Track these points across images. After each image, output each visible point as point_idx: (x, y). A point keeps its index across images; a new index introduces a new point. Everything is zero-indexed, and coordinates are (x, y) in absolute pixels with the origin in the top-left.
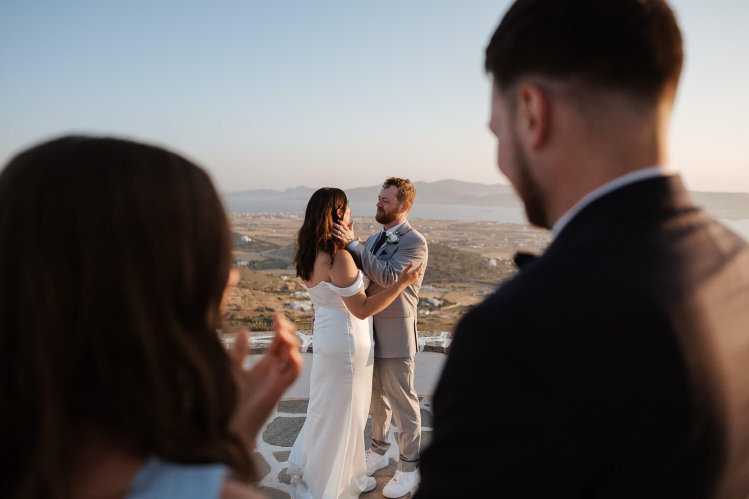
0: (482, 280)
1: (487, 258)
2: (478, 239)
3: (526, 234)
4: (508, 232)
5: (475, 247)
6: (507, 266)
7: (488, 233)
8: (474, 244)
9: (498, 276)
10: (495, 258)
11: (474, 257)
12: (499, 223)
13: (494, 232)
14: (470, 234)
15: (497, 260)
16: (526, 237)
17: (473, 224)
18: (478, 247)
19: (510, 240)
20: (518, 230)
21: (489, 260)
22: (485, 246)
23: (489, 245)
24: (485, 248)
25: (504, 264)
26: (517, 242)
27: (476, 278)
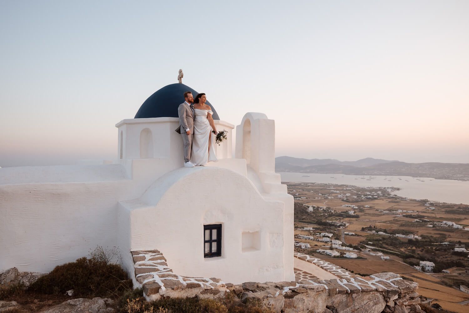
0: (304, 220)
1: (307, 206)
2: (302, 194)
3: (333, 191)
4: (321, 189)
5: (300, 199)
6: (319, 211)
7: (309, 190)
8: (300, 198)
9: (314, 218)
10: (312, 207)
11: (299, 206)
12: (316, 184)
13: (312, 190)
14: (297, 191)
15: (314, 207)
16: (333, 193)
17: (299, 185)
18: (302, 199)
19: (322, 195)
20: (328, 188)
21: (309, 207)
22: (307, 198)
23: (310, 198)
24: (307, 200)
25: (318, 210)
26: (327, 196)
27: (300, 219)
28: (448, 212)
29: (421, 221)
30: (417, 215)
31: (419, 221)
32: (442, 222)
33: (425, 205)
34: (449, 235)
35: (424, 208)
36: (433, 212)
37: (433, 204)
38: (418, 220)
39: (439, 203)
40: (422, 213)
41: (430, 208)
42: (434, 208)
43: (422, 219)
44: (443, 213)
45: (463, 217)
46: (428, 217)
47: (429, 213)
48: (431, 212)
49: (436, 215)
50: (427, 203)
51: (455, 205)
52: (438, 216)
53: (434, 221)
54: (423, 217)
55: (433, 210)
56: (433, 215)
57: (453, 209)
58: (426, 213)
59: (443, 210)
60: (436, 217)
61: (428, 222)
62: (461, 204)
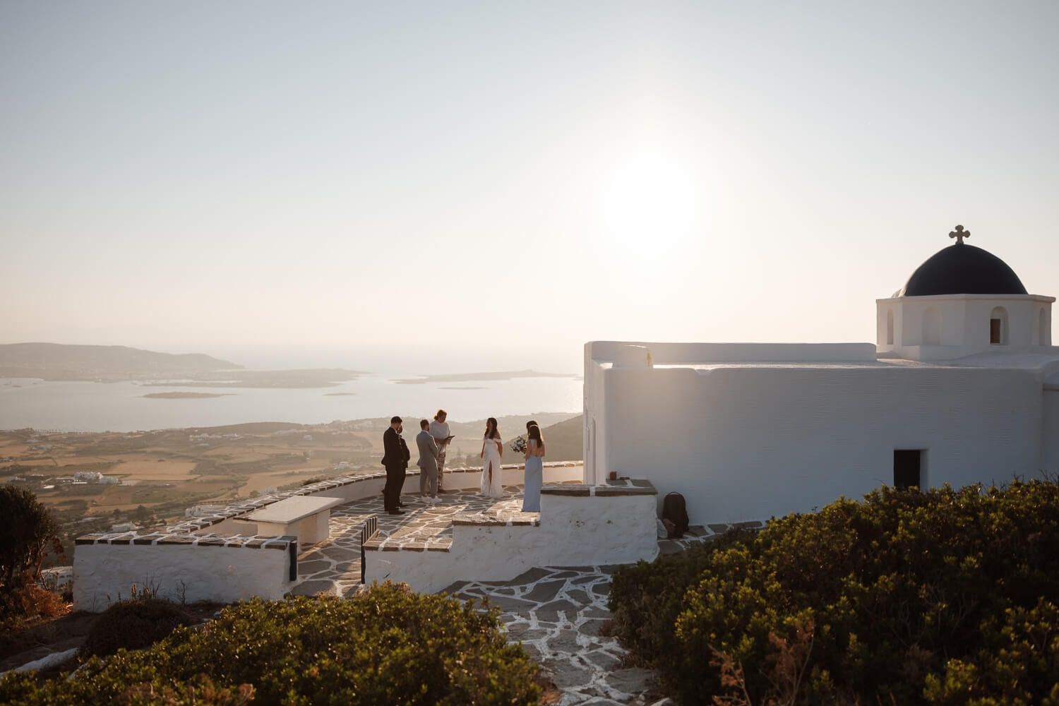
28: (80, 453)
29: (25, 479)
30: (11, 466)
31: (20, 479)
32: (73, 476)
33: (29, 441)
34: (93, 501)
35: (25, 448)
36: (48, 455)
37: (45, 437)
38: (17, 478)
39: (60, 434)
40: (23, 460)
41: (42, 446)
42: (49, 446)
43: (28, 473)
44: (72, 455)
45: (114, 458)
46: (40, 468)
47: (40, 459)
48: (45, 456)
49: (57, 461)
50: (33, 436)
51: (96, 435)
52: (61, 463)
53: (54, 476)
54: (29, 468)
55: (49, 451)
56: (50, 462)
57: (92, 444)
58: (32, 459)
59: (71, 448)
60: (57, 465)
61: (42, 478)
62: (108, 432)
